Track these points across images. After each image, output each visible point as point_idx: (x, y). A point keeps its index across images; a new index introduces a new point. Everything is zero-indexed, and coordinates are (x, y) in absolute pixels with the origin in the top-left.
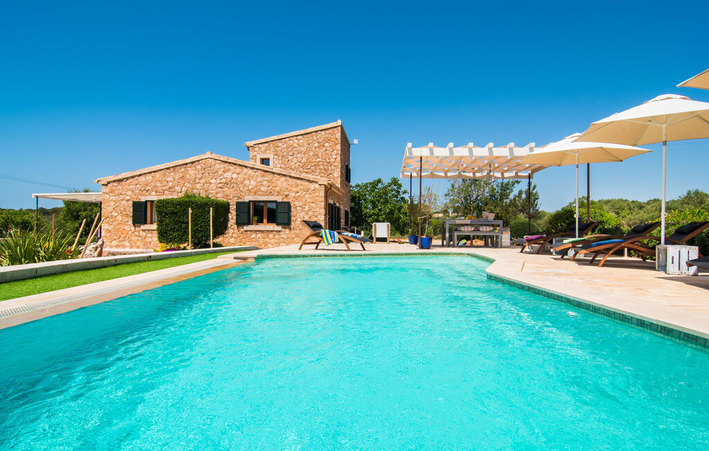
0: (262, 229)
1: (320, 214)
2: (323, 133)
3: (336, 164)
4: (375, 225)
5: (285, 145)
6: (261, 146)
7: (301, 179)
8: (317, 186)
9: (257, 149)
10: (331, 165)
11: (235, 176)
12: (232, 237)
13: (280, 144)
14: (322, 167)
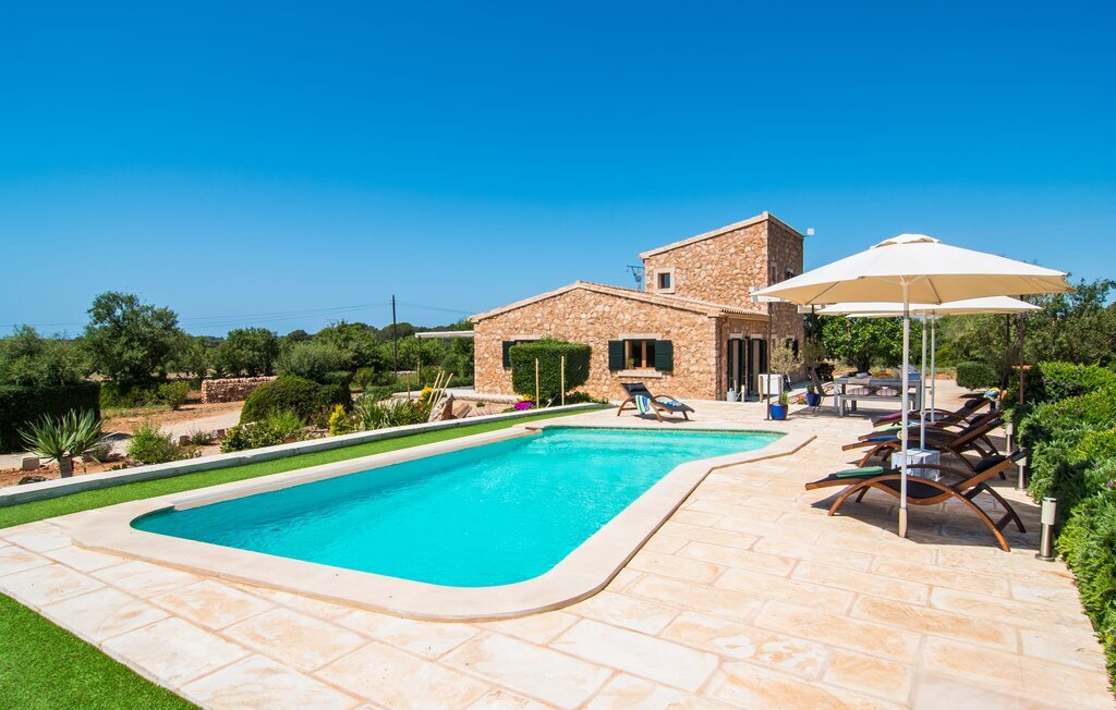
0: (640, 375)
1: (710, 356)
2: (742, 232)
3: (761, 276)
5: (690, 254)
6: (658, 257)
7: (685, 311)
8: (706, 319)
9: (653, 262)
10: (754, 278)
11: (607, 309)
12: (604, 384)
13: (683, 253)
14: (740, 281)
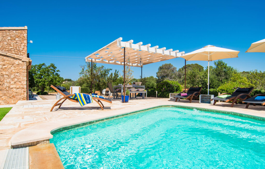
1: (23, 80)
2: (14, 32)
3: (24, 51)
4: (72, 88)
7: (8, 56)
8: (20, 62)
10: (20, 52)
